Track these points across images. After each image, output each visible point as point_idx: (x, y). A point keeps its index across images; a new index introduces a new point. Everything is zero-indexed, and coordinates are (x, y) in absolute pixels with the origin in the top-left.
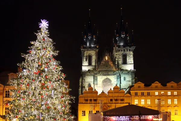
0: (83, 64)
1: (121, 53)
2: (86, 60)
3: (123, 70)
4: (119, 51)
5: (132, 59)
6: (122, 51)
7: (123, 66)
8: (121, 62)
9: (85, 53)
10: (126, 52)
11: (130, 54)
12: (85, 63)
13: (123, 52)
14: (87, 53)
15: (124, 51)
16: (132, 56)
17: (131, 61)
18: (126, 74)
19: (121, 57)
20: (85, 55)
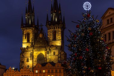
0: (23, 42)
1: (52, 30)
2: (25, 38)
3: (53, 45)
4: (50, 28)
5: (60, 35)
6: (52, 28)
7: (53, 42)
9: (25, 31)
10: (55, 29)
11: (59, 31)
12: (25, 41)
13: (53, 30)
14: (26, 31)
15: (54, 28)
16: (60, 33)
17: (59, 38)
18: (55, 49)
19: (51, 34)
20: (25, 34)
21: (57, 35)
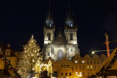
1: (69, 32)
2: (47, 37)
3: (70, 44)
4: (68, 31)
5: (76, 36)
6: (69, 31)
7: (71, 41)
8: (69, 38)
9: (47, 32)
10: (72, 32)
11: (75, 34)
12: (46, 39)
14: (48, 32)
15: (71, 31)
16: (76, 35)
17: (75, 38)
18: (72, 47)
19: (69, 35)
20: (46, 33)
21: (73, 37)
